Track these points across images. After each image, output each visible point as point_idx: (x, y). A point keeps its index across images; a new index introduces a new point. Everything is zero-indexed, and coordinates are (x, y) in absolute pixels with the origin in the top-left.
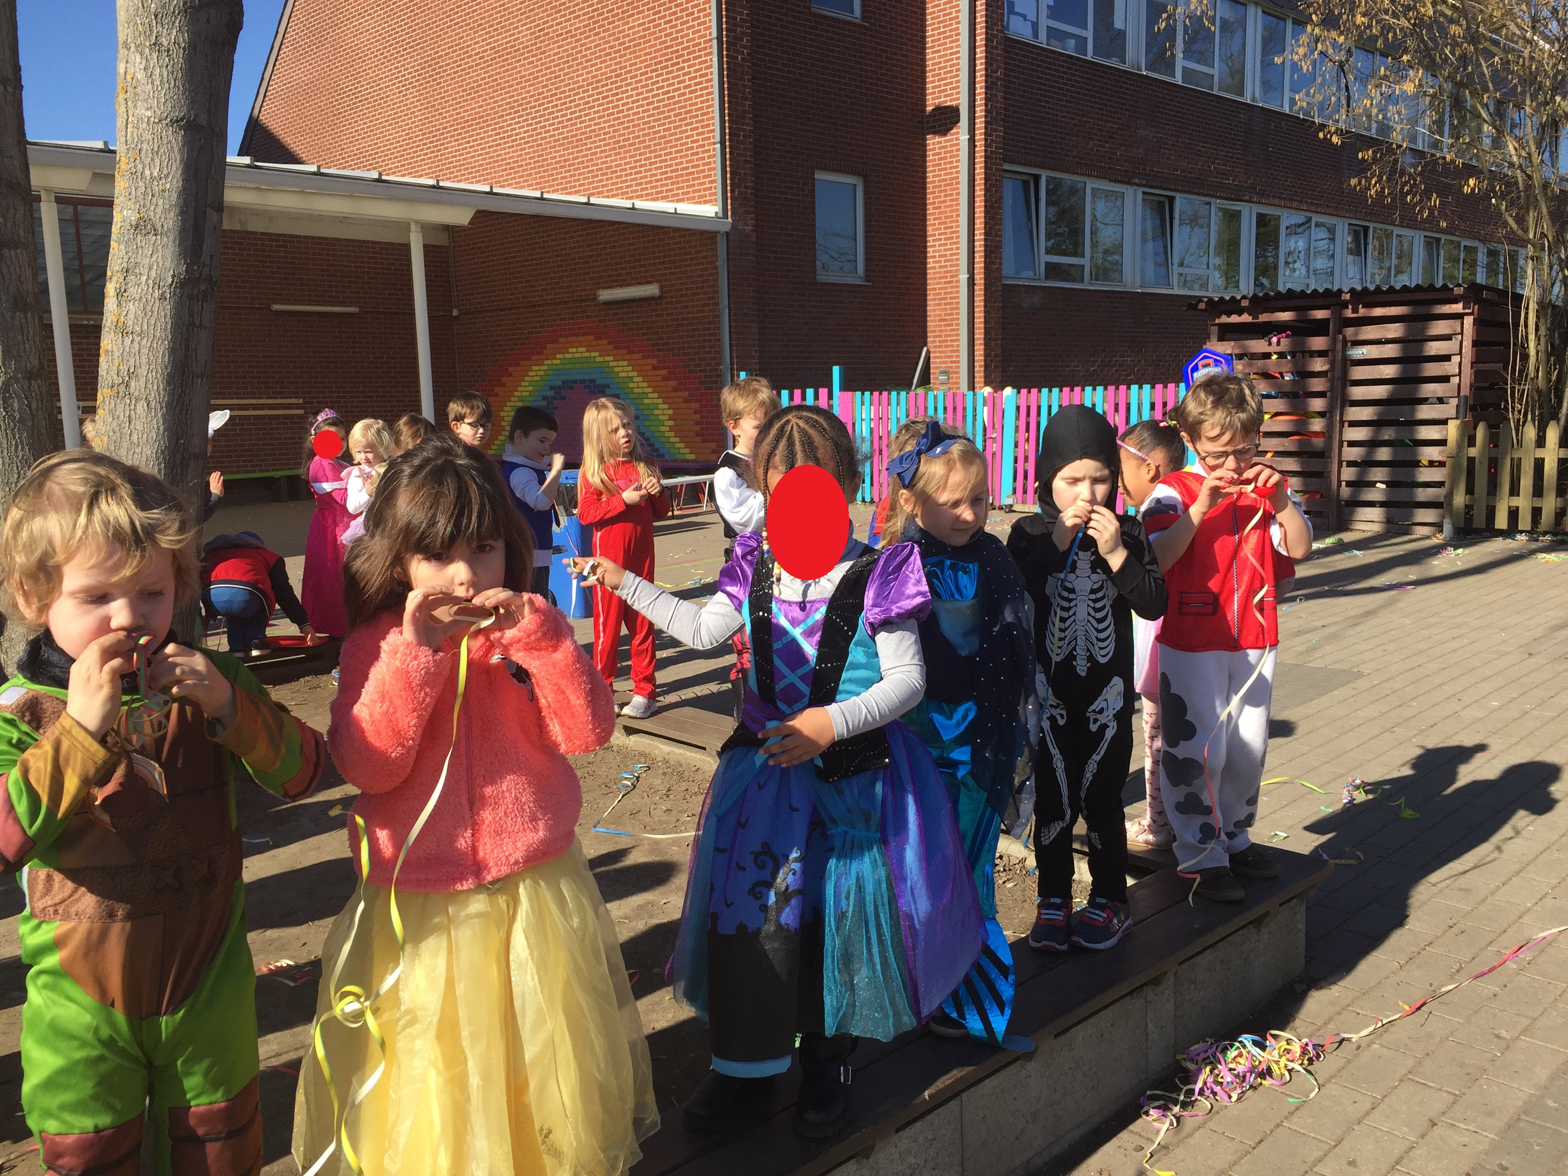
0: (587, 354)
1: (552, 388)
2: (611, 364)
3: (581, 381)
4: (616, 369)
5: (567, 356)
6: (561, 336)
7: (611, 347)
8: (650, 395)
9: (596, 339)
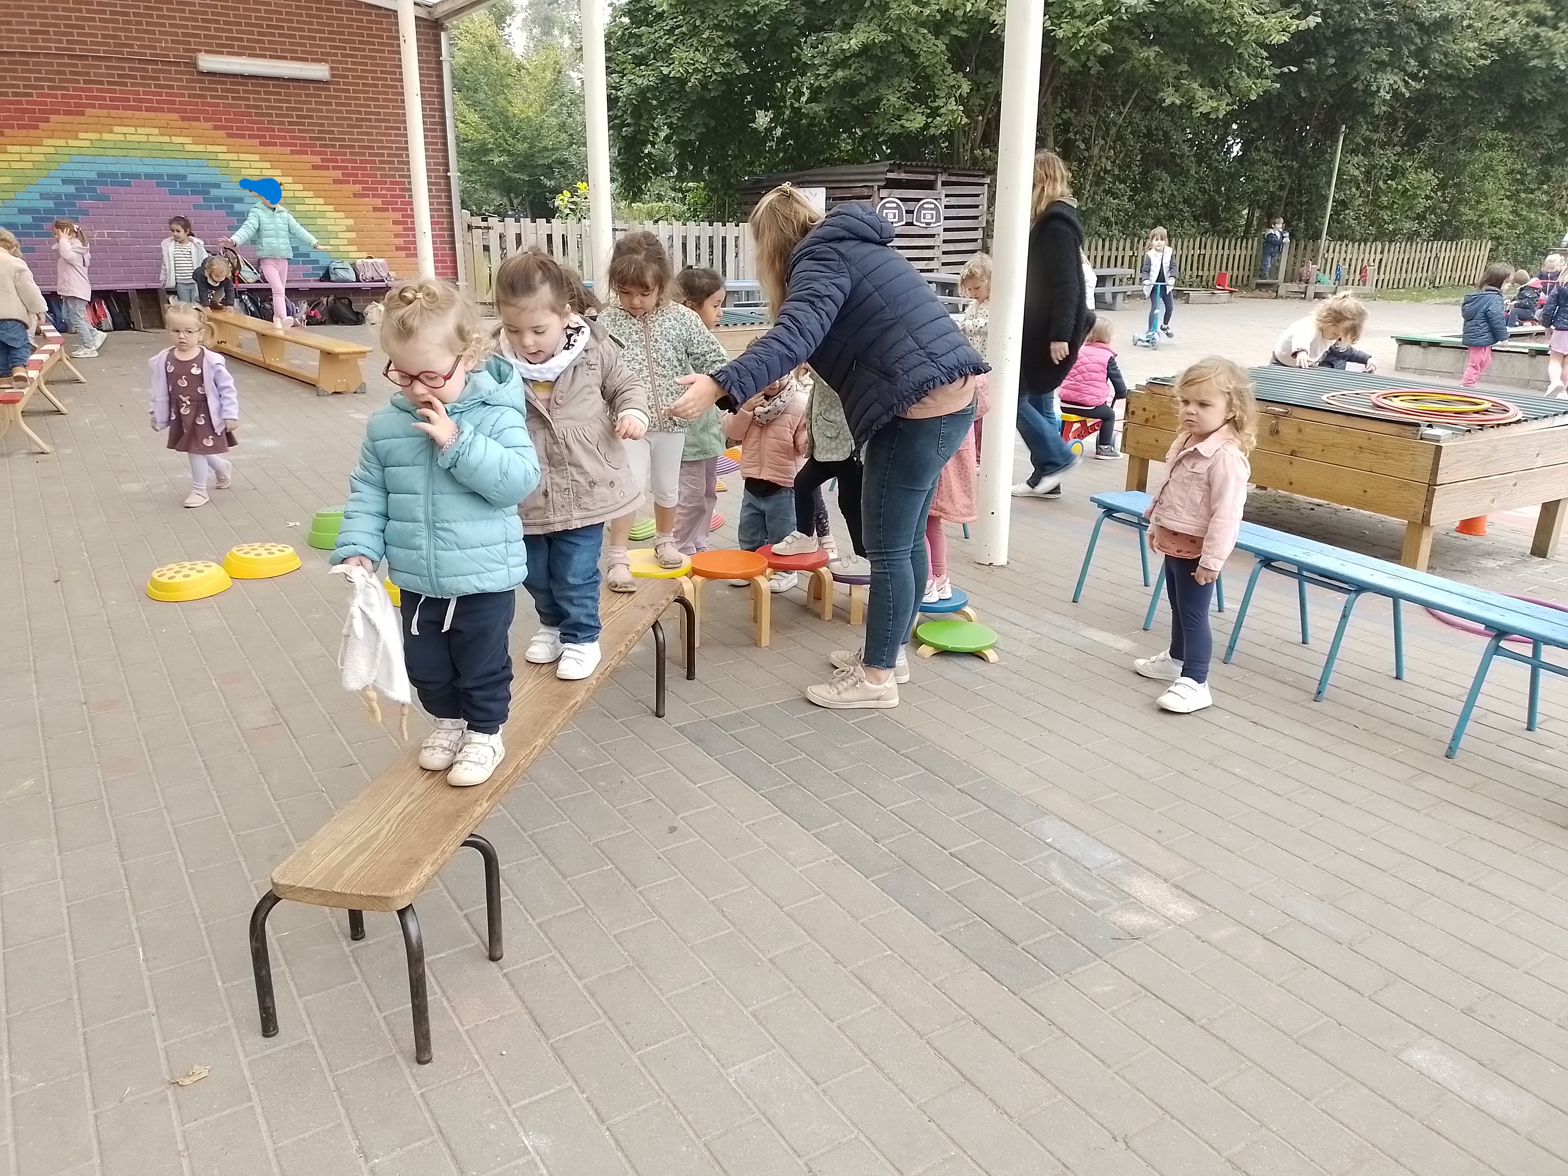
0: (166, 139)
1: (66, 182)
2: (221, 156)
3: (148, 176)
4: (232, 164)
5: (106, 136)
6: (93, 106)
7: (222, 133)
8: (307, 201)
9: (183, 119)
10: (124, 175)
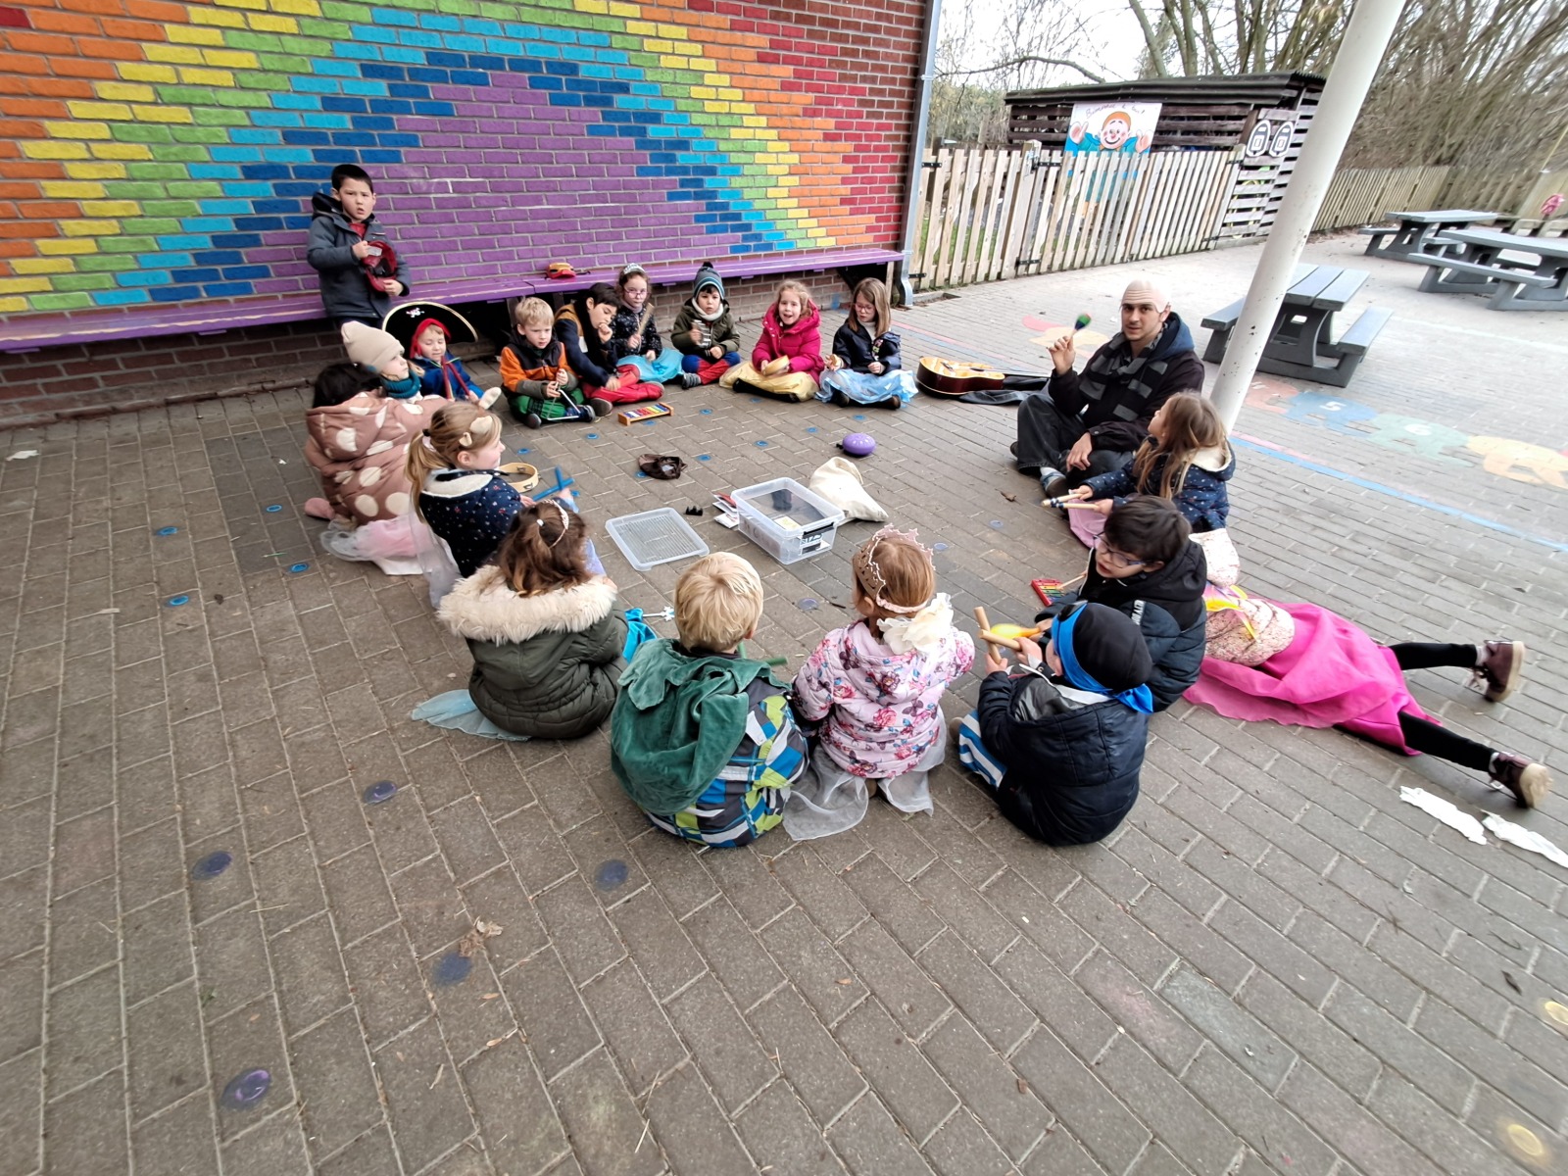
1: (371, 70)
2: (633, 27)
3: (518, 64)
4: (648, 45)
8: (747, 121)
10: (477, 60)
